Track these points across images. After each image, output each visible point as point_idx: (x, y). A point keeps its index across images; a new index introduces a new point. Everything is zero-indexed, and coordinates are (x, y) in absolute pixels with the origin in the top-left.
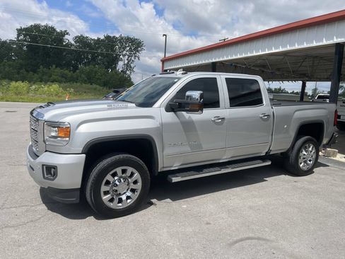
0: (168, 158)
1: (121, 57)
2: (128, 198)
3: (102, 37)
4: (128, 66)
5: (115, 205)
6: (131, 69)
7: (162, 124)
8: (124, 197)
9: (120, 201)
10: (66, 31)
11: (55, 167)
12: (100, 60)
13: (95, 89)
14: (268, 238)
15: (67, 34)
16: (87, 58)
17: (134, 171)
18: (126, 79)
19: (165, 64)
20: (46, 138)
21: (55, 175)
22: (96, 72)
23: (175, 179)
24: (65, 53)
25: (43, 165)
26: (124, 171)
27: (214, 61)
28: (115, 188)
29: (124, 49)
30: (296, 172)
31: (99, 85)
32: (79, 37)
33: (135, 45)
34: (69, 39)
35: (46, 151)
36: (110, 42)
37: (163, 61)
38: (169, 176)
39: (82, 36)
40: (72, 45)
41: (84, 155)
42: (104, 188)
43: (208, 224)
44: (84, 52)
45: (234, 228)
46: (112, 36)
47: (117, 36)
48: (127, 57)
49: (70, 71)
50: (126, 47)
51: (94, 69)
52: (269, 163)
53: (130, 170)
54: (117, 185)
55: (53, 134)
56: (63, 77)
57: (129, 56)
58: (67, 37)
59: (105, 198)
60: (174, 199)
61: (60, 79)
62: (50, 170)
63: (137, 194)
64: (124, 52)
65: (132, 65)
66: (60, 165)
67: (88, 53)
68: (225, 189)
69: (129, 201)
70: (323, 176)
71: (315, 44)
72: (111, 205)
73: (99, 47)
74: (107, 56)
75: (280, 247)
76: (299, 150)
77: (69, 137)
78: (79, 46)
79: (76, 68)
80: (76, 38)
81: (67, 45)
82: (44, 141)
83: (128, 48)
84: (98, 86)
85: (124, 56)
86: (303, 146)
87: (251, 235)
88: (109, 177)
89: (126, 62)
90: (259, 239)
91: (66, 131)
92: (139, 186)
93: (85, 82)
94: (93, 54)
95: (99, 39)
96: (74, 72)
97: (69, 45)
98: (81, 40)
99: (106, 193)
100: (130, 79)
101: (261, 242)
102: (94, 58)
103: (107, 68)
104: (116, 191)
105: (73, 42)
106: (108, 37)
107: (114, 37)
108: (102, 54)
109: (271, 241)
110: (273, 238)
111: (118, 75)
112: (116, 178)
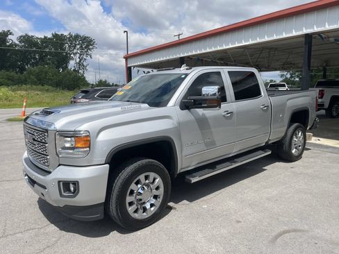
0: (186, 158)
1: (72, 55)
2: (152, 205)
3: (49, 36)
4: (80, 64)
5: (140, 216)
6: (84, 67)
7: (179, 124)
8: (148, 206)
9: (145, 210)
10: (9, 31)
11: (76, 183)
12: (49, 59)
13: (47, 90)
14: (302, 228)
15: (10, 34)
16: (35, 58)
17: (157, 176)
18: (80, 78)
19: (129, 60)
20: (59, 149)
21: (76, 192)
22: (46, 73)
23: (194, 180)
24: (9, 54)
25: (59, 182)
26: (147, 178)
27: (182, 55)
28: (139, 197)
29: (75, 47)
30: (289, 158)
31: (51, 85)
32: (24, 37)
33: (87, 43)
34: (13, 39)
35: (60, 165)
36: (58, 40)
37: (126, 58)
38: (187, 177)
39: (26, 35)
40: (16, 45)
41: (107, 165)
42: (129, 199)
43: (238, 222)
44: (30, 53)
45: (266, 223)
46: (60, 33)
47: (66, 34)
48: (78, 55)
49: (17, 73)
50: (76, 45)
51: (44, 70)
52: (270, 153)
53: (152, 175)
54: (141, 193)
55: (68, 145)
56: (9, 79)
57: (81, 55)
58: (10, 37)
59: (130, 209)
60: (191, 200)
61: (6, 81)
62: (68, 187)
63: (160, 200)
64: (75, 51)
65: (85, 64)
66: (82, 179)
67: (35, 52)
68: (234, 183)
69: (152, 209)
70: (312, 160)
71: (284, 35)
72: (136, 216)
73: (47, 47)
74: (57, 54)
75: (318, 236)
76: (292, 138)
77: (89, 147)
78: (24, 46)
79: (22, 69)
80: (20, 37)
81: (11, 45)
82: (57, 154)
83: (78, 47)
84: (50, 87)
85: (75, 54)
86: (294, 133)
87: (286, 228)
88: (133, 186)
89: (78, 60)
90: (295, 231)
91: (86, 141)
92: (161, 192)
93: (35, 83)
94: (41, 54)
95: (45, 38)
96: (22, 73)
97: (13, 45)
98: (26, 39)
99: (131, 204)
100: (84, 78)
101: (299, 234)
102: (42, 58)
103: (58, 67)
104: (141, 200)
105: (17, 42)
106: (56, 36)
107: (62, 35)
108: (50, 53)
109: (307, 231)
110: (306, 227)
111: (70, 74)
112: (139, 186)
